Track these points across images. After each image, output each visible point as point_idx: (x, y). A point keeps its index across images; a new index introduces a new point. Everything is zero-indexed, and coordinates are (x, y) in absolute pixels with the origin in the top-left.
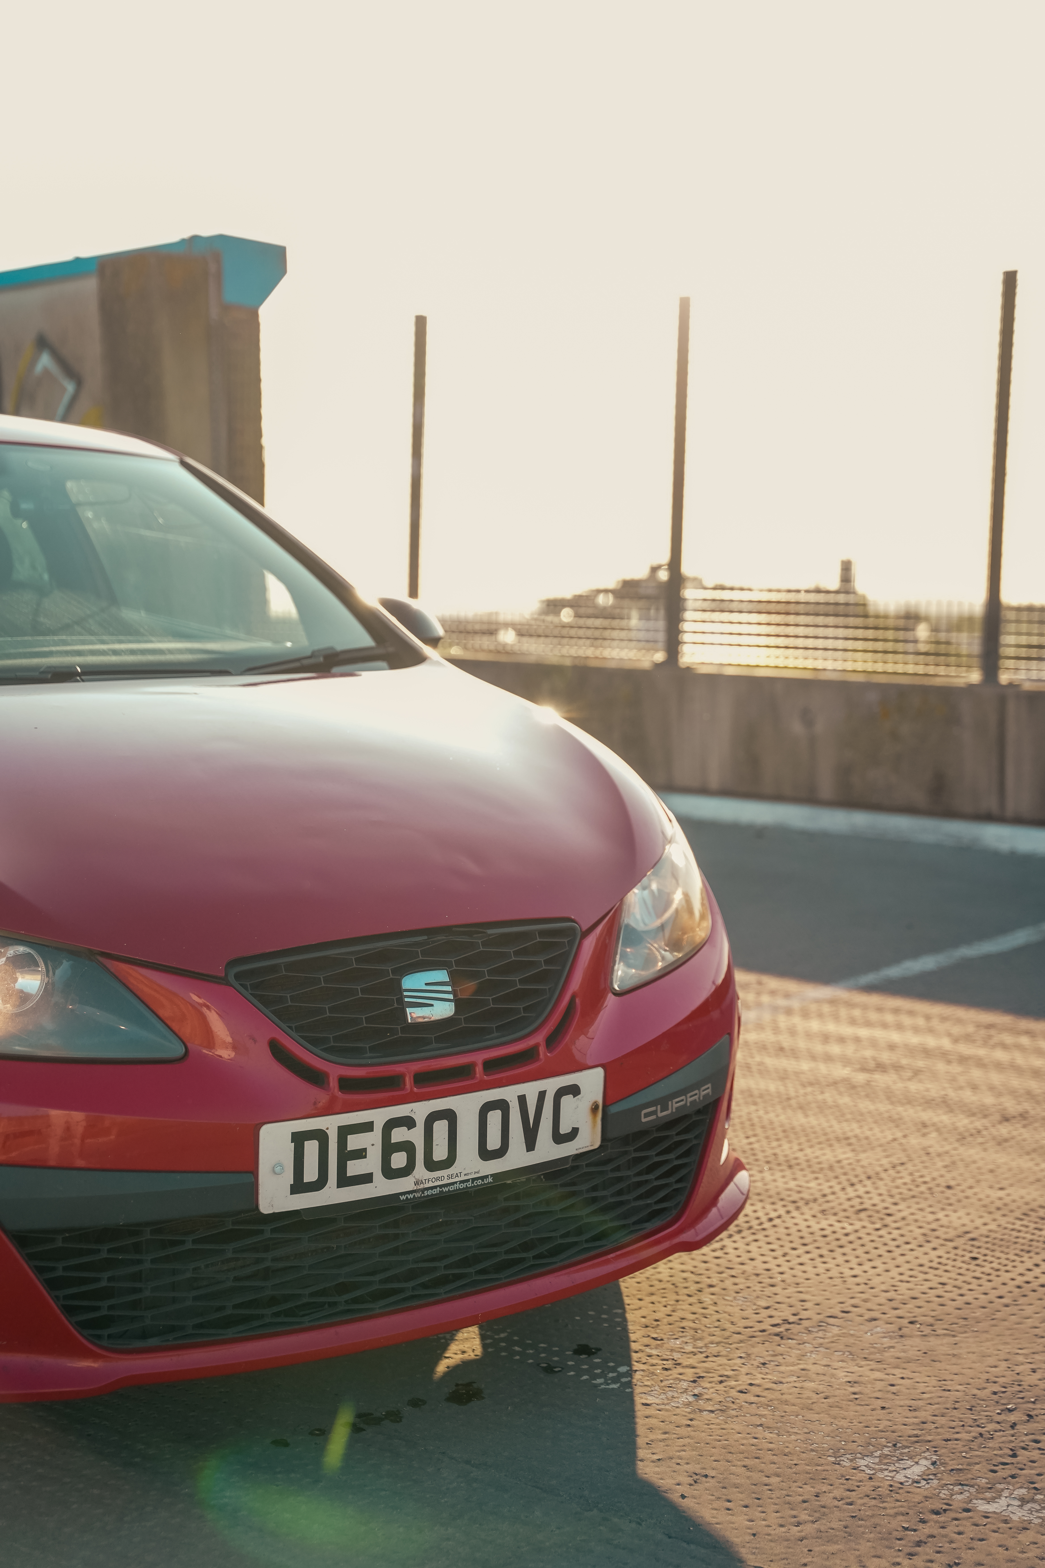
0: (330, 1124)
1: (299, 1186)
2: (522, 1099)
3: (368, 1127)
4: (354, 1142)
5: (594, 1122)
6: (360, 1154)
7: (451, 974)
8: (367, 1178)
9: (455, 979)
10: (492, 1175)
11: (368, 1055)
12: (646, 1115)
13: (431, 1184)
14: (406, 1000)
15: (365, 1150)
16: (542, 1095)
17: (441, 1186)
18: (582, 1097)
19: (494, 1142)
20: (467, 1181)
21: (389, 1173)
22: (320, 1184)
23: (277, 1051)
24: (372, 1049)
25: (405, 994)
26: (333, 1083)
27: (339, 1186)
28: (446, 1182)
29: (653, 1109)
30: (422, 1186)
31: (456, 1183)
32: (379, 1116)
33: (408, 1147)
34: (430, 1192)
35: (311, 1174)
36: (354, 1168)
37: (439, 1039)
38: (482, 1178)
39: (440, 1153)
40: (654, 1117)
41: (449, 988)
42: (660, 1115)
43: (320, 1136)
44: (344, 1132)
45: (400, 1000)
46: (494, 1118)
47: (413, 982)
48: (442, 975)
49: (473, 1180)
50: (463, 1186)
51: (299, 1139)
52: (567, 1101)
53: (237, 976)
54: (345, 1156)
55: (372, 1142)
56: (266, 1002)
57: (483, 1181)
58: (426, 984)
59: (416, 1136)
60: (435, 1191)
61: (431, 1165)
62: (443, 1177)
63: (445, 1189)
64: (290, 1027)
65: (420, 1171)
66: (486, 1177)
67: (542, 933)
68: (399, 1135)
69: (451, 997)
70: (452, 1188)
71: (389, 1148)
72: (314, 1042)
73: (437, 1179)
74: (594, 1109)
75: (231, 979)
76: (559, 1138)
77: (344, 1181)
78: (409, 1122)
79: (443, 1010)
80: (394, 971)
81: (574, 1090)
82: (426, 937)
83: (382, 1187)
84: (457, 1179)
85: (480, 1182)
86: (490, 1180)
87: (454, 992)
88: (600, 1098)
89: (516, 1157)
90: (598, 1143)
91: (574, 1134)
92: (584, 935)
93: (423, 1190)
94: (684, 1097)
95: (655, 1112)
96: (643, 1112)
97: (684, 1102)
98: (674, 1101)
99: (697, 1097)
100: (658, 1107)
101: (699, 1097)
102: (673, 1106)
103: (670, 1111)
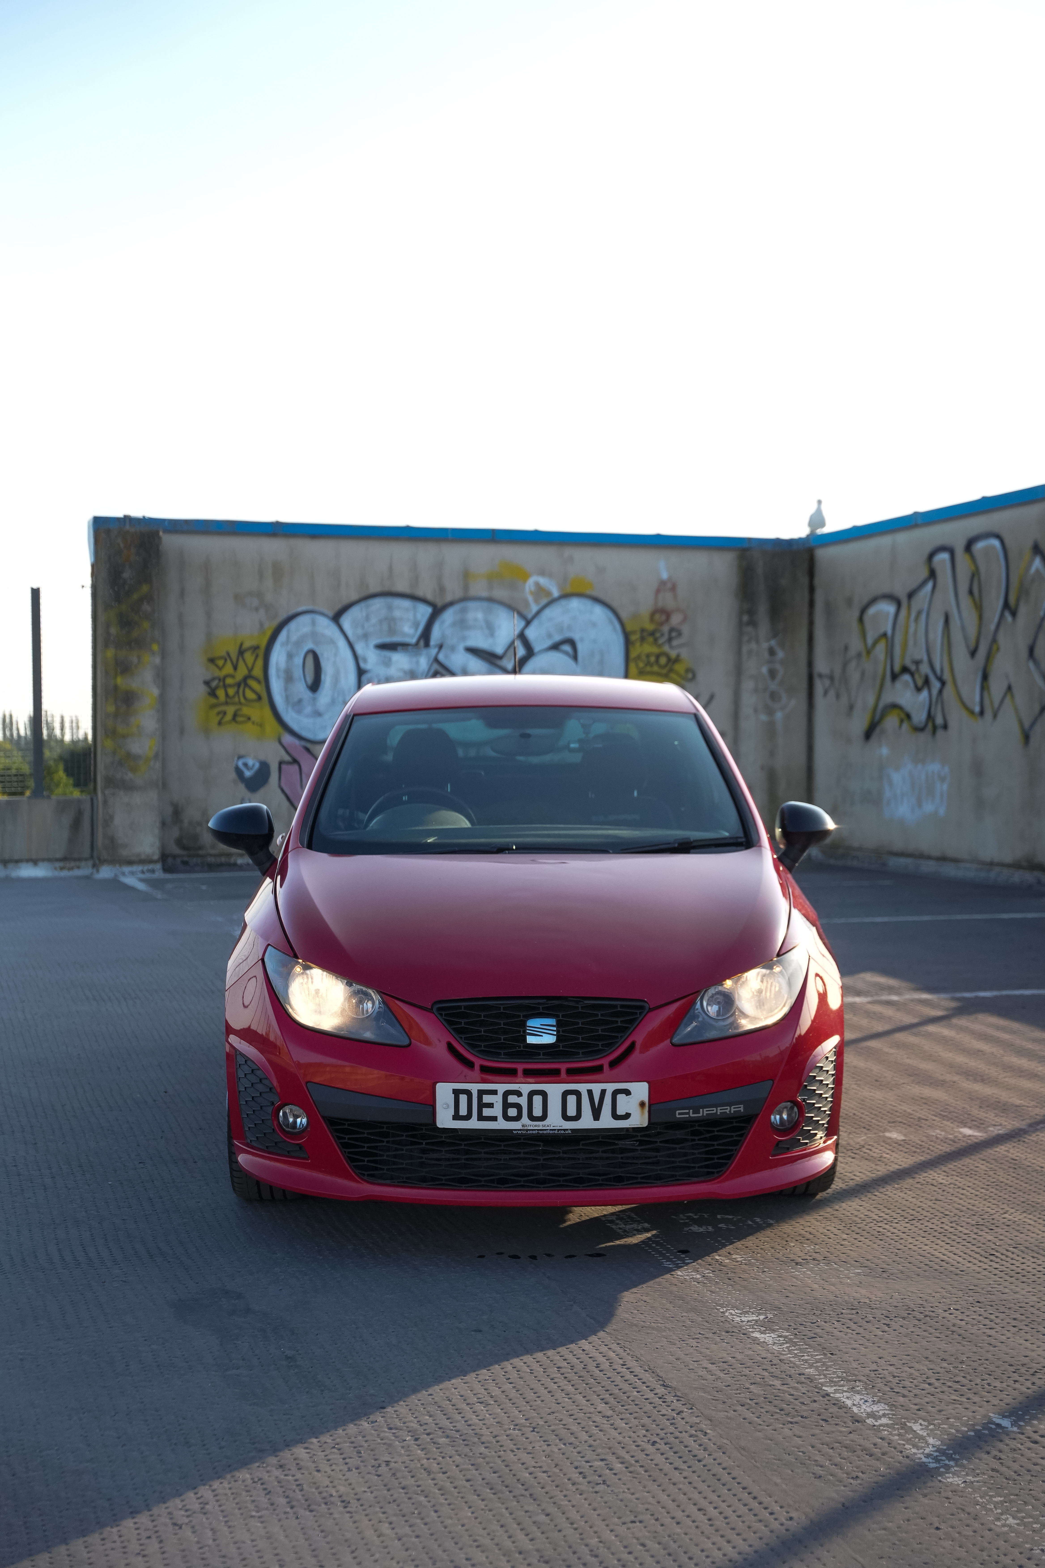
0: (474, 1088)
1: (457, 1117)
2: (590, 1092)
3: (495, 1092)
4: (487, 1099)
5: (643, 1113)
6: (491, 1105)
7: (558, 1022)
8: (494, 1119)
9: (559, 1025)
10: (571, 1129)
11: (505, 1056)
12: (679, 1114)
13: (532, 1128)
14: (528, 1031)
15: (493, 1104)
16: (603, 1092)
17: (538, 1130)
18: (633, 1097)
19: (572, 1111)
20: (555, 1130)
21: (506, 1117)
22: (468, 1117)
23: (451, 1048)
24: (505, 1054)
25: (528, 1028)
26: (477, 1067)
27: (478, 1120)
28: (541, 1128)
29: (688, 1111)
30: (526, 1128)
31: (547, 1130)
32: (502, 1088)
33: (518, 1107)
34: (531, 1132)
35: (463, 1111)
36: (486, 1112)
37: (544, 1054)
38: (565, 1130)
39: (537, 1111)
40: (687, 1116)
41: (555, 1029)
42: (692, 1115)
43: (468, 1093)
44: (481, 1093)
45: (524, 1032)
46: (572, 1100)
47: (533, 1023)
48: (553, 1021)
49: (558, 1130)
50: (551, 1132)
51: (457, 1093)
52: (621, 1098)
53: (439, 1009)
54: (482, 1105)
55: (497, 1100)
56: (450, 1023)
57: (564, 1132)
58: (541, 1025)
59: (523, 1101)
60: (534, 1132)
61: (531, 1117)
62: (540, 1125)
63: (541, 1132)
64: (461, 1038)
65: (525, 1119)
66: (567, 1130)
67: (622, 1006)
68: (512, 1099)
69: (555, 1033)
70: (545, 1132)
71: (506, 1105)
72: (473, 1046)
73: (536, 1126)
74: (642, 1104)
75: (434, 1010)
76: (615, 1116)
77: (481, 1118)
78: (519, 1094)
79: (548, 1039)
80: (524, 1016)
81: (627, 1092)
82: (545, 1001)
83: (502, 1124)
84: (548, 1128)
85: (562, 1132)
86: (570, 1132)
87: (558, 1031)
88: (646, 1099)
89: (587, 1122)
90: (645, 1124)
91: (627, 1116)
92: (651, 1010)
93: (527, 1130)
94: (715, 1109)
95: (688, 1113)
96: (677, 1112)
97: (715, 1112)
98: (705, 1110)
99: (728, 1111)
100: (691, 1111)
101: (730, 1111)
102: (704, 1113)
103: (701, 1115)
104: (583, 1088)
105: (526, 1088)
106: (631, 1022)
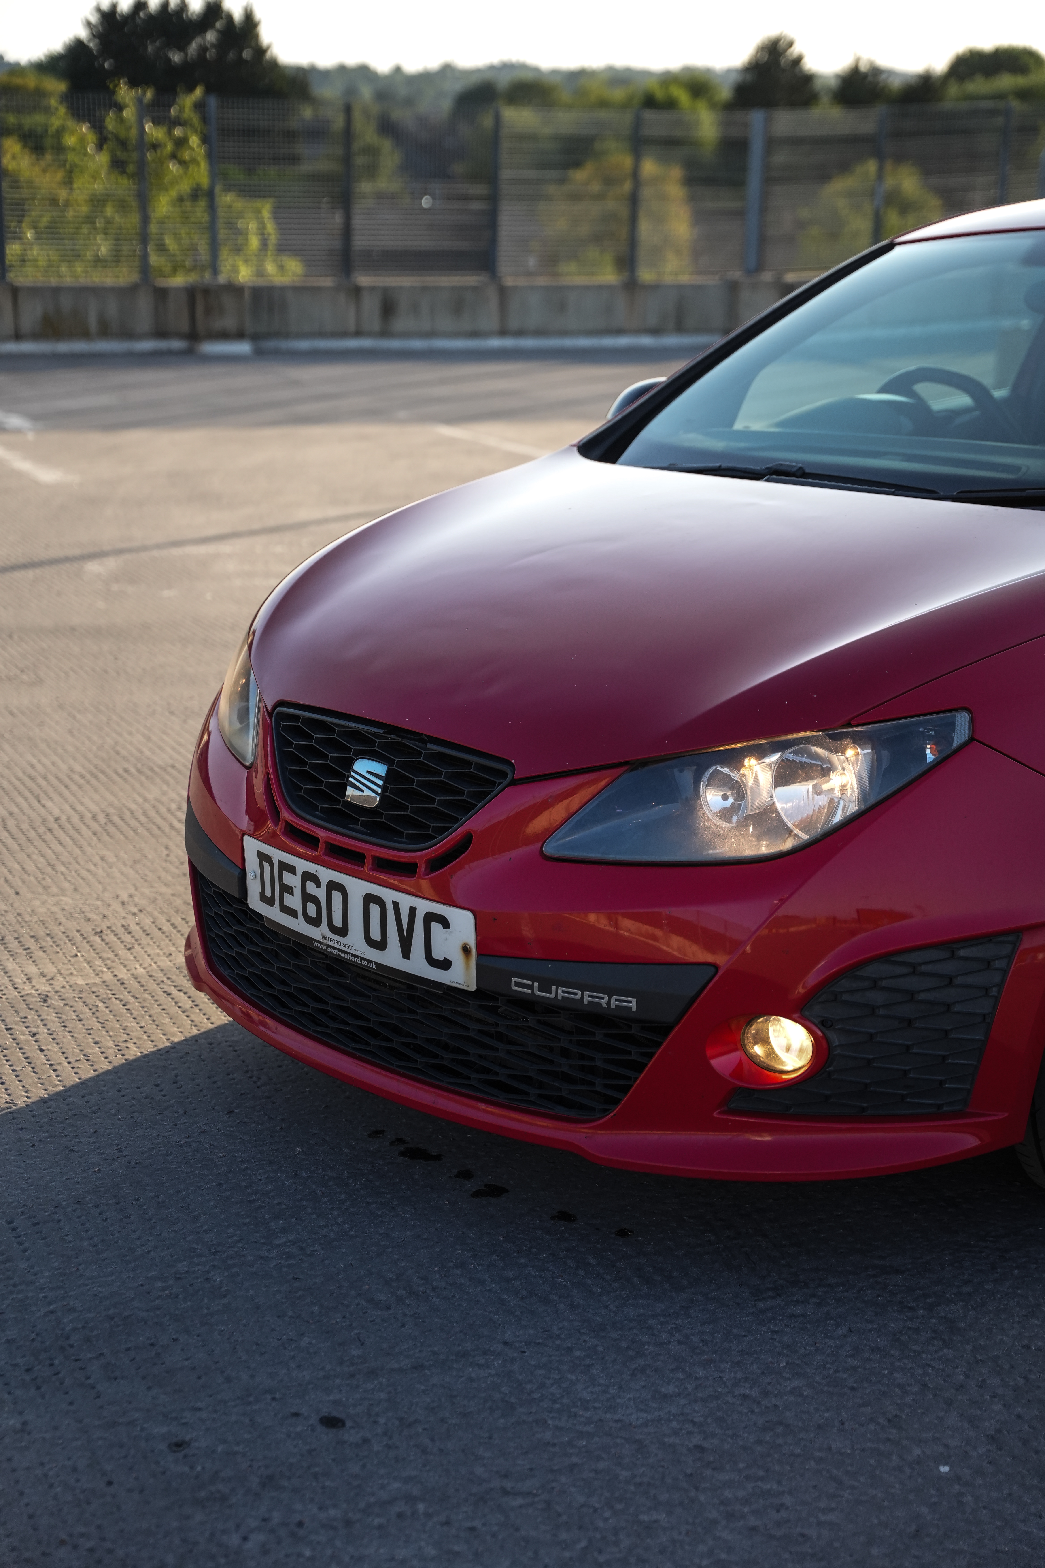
0: (277, 856)
1: (263, 896)
2: (396, 907)
3: (294, 870)
4: (287, 878)
5: (468, 965)
6: (291, 891)
7: (390, 772)
8: (294, 913)
9: (390, 777)
10: (375, 963)
11: (319, 813)
12: (517, 984)
13: (331, 943)
14: (351, 779)
15: (293, 888)
16: (413, 911)
17: (339, 950)
18: (451, 932)
19: (375, 931)
20: (357, 956)
21: (306, 916)
22: (271, 901)
23: (267, 781)
25: (352, 774)
26: (283, 824)
27: (281, 909)
28: (341, 947)
29: (530, 983)
30: (327, 942)
31: (349, 953)
32: (301, 865)
33: (317, 903)
34: (331, 950)
35: (268, 890)
36: (288, 900)
38: (369, 961)
39: (337, 918)
40: (530, 991)
41: (380, 783)
42: (538, 993)
43: (271, 862)
44: (282, 866)
45: (347, 777)
46: (375, 912)
47: (360, 766)
48: (382, 769)
49: (362, 959)
50: (354, 959)
51: (262, 858)
52: (436, 928)
53: (278, 716)
54: (283, 887)
55: (297, 884)
56: (281, 742)
57: (368, 964)
58: (368, 772)
59: (322, 895)
60: (335, 952)
61: (331, 926)
62: (341, 942)
63: (342, 955)
64: (281, 768)
65: (325, 927)
66: (371, 962)
67: (478, 766)
68: (311, 888)
69: (380, 790)
70: (345, 956)
71: (305, 896)
72: (288, 786)
73: (336, 942)
74: (466, 950)
75: (273, 716)
76: (430, 959)
77: (283, 907)
78: (317, 881)
79: (370, 799)
80: (353, 752)
81: (444, 922)
82: (382, 731)
83: (302, 926)
84: (348, 950)
85: (366, 963)
86: (374, 966)
87: (384, 788)
88: (472, 943)
89: (392, 957)
90: (473, 988)
91: (445, 965)
92: (514, 783)
93: (328, 946)
94: (579, 992)
95: (531, 987)
96: (514, 980)
97: (578, 996)
98: (560, 989)
99: (604, 1002)
100: (536, 984)
101: (609, 1003)
102: (558, 993)
103: (553, 995)
104: (388, 895)
105: (326, 875)
106: (481, 796)
